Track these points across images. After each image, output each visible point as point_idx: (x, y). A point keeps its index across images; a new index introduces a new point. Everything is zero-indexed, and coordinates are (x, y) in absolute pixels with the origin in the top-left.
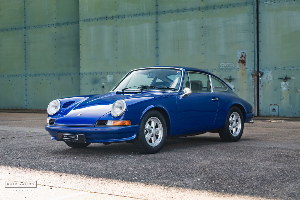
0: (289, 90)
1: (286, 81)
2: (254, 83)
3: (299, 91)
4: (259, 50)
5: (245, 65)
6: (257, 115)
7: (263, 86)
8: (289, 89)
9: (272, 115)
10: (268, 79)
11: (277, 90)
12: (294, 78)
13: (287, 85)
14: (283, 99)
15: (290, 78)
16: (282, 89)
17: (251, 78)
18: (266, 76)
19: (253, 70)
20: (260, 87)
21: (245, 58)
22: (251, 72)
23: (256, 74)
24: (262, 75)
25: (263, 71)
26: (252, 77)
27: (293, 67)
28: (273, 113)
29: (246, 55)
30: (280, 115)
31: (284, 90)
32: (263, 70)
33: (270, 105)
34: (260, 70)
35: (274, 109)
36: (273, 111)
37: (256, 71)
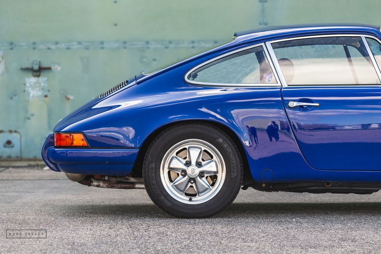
0: (46, 96)
1: (39, 76)
3: (71, 97)
8: (46, 93)
9: (5, 156)
11: (16, 98)
12: (59, 68)
13: (42, 84)
14: (32, 117)
15: (49, 69)
16: (29, 94)
27: (57, 43)
28: (7, 151)
30: (25, 156)
31: (33, 96)
35: (9, 142)
36: (5, 147)
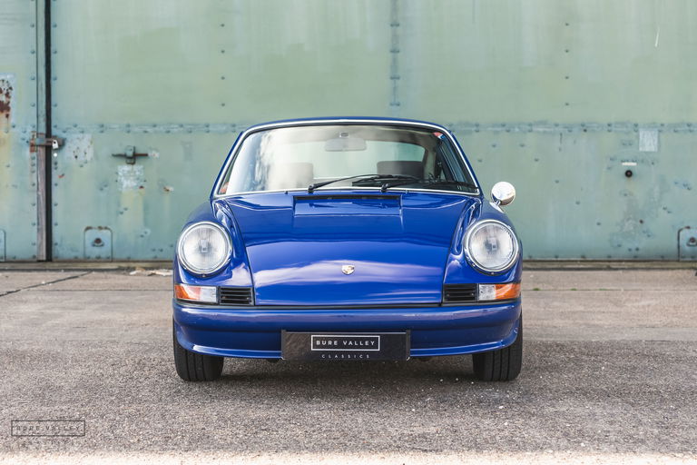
0: (142, 187)
1: (133, 164)
2: (35, 168)
3: (171, 189)
4: (53, 76)
5: (7, 116)
6: (44, 258)
7: (63, 175)
8: (142, 184)
9: (94, 256)
10: (81, 158)
11: (107, 189)
12: (157, 155)
13: (137, 173)
14: (125, 212)
15: (146, 155)
16: (122, 185)
17: (27, 152)
18: (74, 148)
19: (33, 132)
20: (55, 179)
21: (7, 95)
22: (28, 136)
23: (44, 143)
24: (62, 145)
25: (64, 135)
26: (32, 151)
27: (155, 126)
28: (96, 251)
29: (11, 88)
30: (117, 256)
31: (127, 187)
32: (64, 132)
33: (85, 228)
34: (54, 131)
35: (98, 241)
36: (94, 246)
37: (41, 134)
